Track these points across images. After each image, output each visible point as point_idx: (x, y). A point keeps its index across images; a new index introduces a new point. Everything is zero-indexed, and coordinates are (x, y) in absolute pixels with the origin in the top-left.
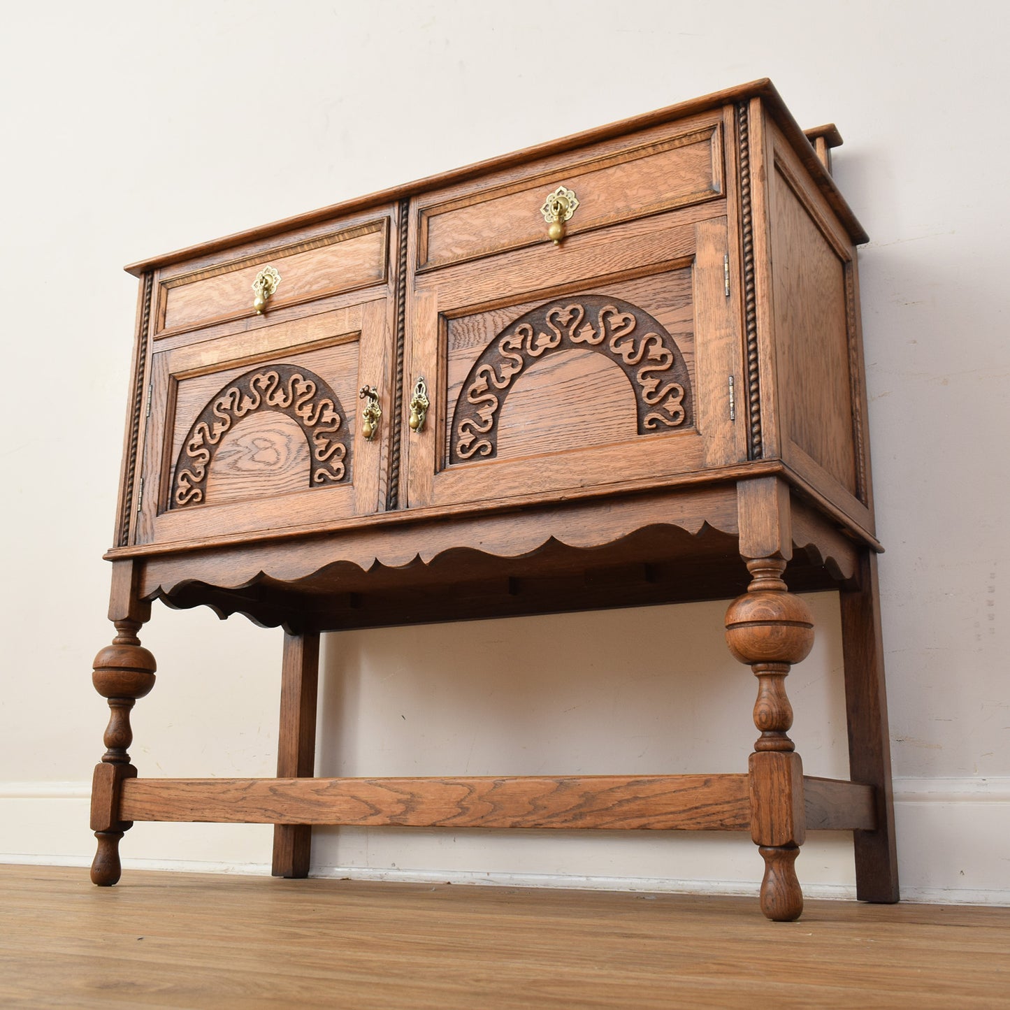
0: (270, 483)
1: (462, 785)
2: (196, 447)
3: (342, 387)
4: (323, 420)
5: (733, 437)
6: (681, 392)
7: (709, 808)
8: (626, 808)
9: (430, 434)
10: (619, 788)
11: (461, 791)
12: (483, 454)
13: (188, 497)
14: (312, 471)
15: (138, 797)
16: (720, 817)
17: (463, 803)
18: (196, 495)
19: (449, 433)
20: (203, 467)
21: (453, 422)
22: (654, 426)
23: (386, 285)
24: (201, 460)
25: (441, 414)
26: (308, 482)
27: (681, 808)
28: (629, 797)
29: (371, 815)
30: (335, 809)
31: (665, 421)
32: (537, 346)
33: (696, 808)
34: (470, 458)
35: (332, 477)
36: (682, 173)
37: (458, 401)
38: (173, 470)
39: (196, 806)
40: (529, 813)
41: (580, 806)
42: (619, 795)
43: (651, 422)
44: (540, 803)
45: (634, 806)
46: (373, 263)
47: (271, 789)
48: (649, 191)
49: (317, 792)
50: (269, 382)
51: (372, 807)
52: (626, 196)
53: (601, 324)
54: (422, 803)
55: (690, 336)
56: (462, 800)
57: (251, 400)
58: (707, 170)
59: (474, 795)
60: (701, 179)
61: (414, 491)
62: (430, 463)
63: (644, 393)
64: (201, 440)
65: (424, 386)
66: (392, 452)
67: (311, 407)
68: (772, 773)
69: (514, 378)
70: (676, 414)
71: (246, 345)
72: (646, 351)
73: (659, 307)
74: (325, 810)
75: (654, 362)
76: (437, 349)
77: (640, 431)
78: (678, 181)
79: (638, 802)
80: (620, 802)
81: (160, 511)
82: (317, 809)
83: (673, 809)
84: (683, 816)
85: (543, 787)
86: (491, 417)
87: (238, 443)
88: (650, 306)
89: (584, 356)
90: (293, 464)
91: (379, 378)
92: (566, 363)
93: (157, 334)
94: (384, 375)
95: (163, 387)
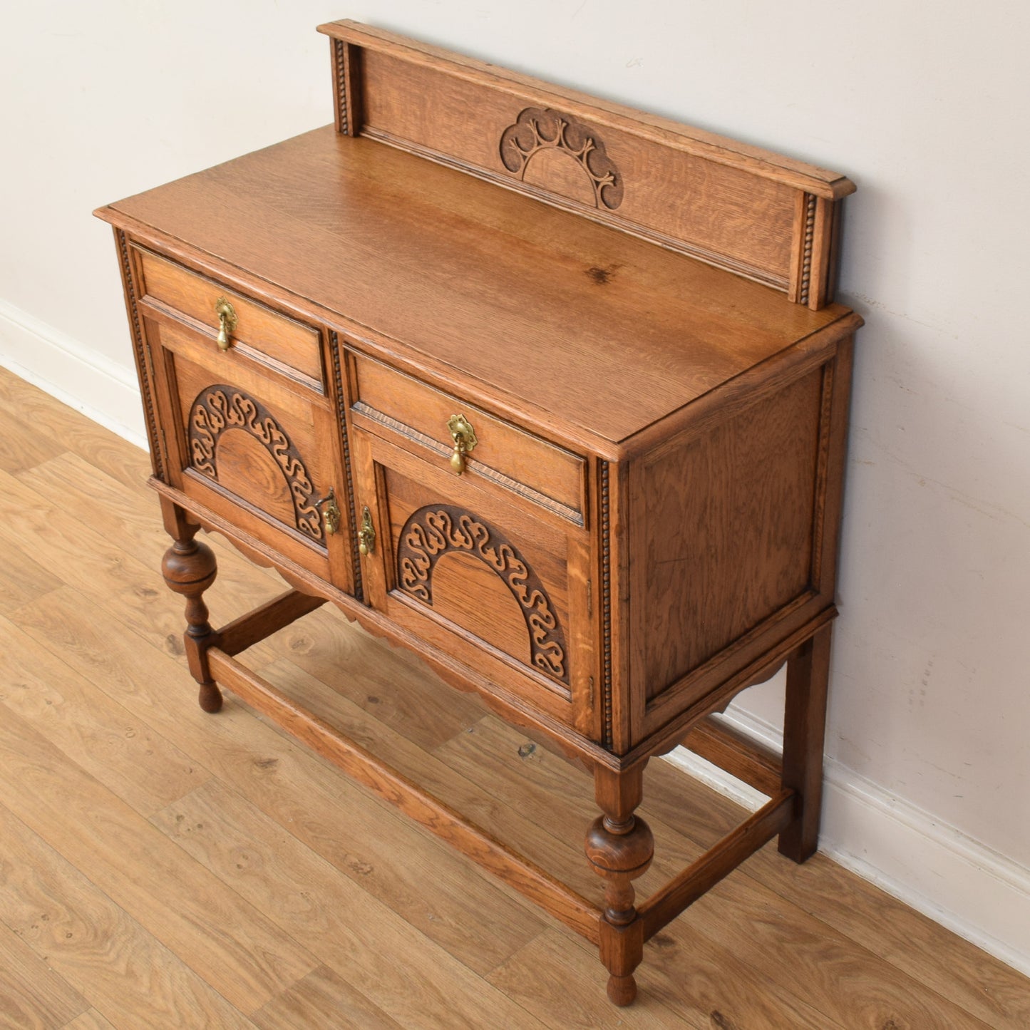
2: (200, 425)
4: (298, 478)
5: (594, 723)
6: (561, 655)
8: (531, 891)
9: (380, 558)
11: (431, 813)
12: (422, 596)
13: (204, 467)
14: (297, 516)
15: (219, 669)
16: (585, 932)
17: (433, 821)
18: (210, 469)
19: (396, 561)
20: (210, 449)
21: (398, 554)
22: (543, 666)
23: (328, 400)
24: (207, 440)
25: (387, 546)
26: (295, 523)
27: (563, 913)
30: (353, 769)
31: (550, 668)
32: (455, 538)
33: (571, 918)
34: (413, 593)
35: (313, 534)
37: (400, 539)
38: (187, 433)
39: (260, 704)
40: (473, 854)
41: (504, 871)
43: (540, 661)
44: (480, 852)
45: (536, 893)
47: (309, 727)
50: (249, 410)
51: (376, 784)
53: (502, 556)
54: (408, 803)
56: (432, 819)
57: (237, 415)
61: (374, 596)
62: (382, 582)
63: (535, 635)
64: (204, 422)
65: (370, 515)
67: (287, 459)
69: (440, 552)
70: (558, 668)
72: (536, 604)
73: (543, 575)
75: (541, 616)
76: (377, 491)
77: (534, 662)
78: (555, 484)
79: (538, 893)
80: (528, 886)
81: (184, 466)
82: (341, 761)
83: (559, 910)
84: (565, 918)
85: (481, 845)
86: (425, 571)
87: (234, 446)
88: (538, 569)
89: (490, 573)
90: (281, 500)
91: (334, 481)
92: (478, 569)
93: (140, 297)
94: (338, 482)
95: (159, 355)
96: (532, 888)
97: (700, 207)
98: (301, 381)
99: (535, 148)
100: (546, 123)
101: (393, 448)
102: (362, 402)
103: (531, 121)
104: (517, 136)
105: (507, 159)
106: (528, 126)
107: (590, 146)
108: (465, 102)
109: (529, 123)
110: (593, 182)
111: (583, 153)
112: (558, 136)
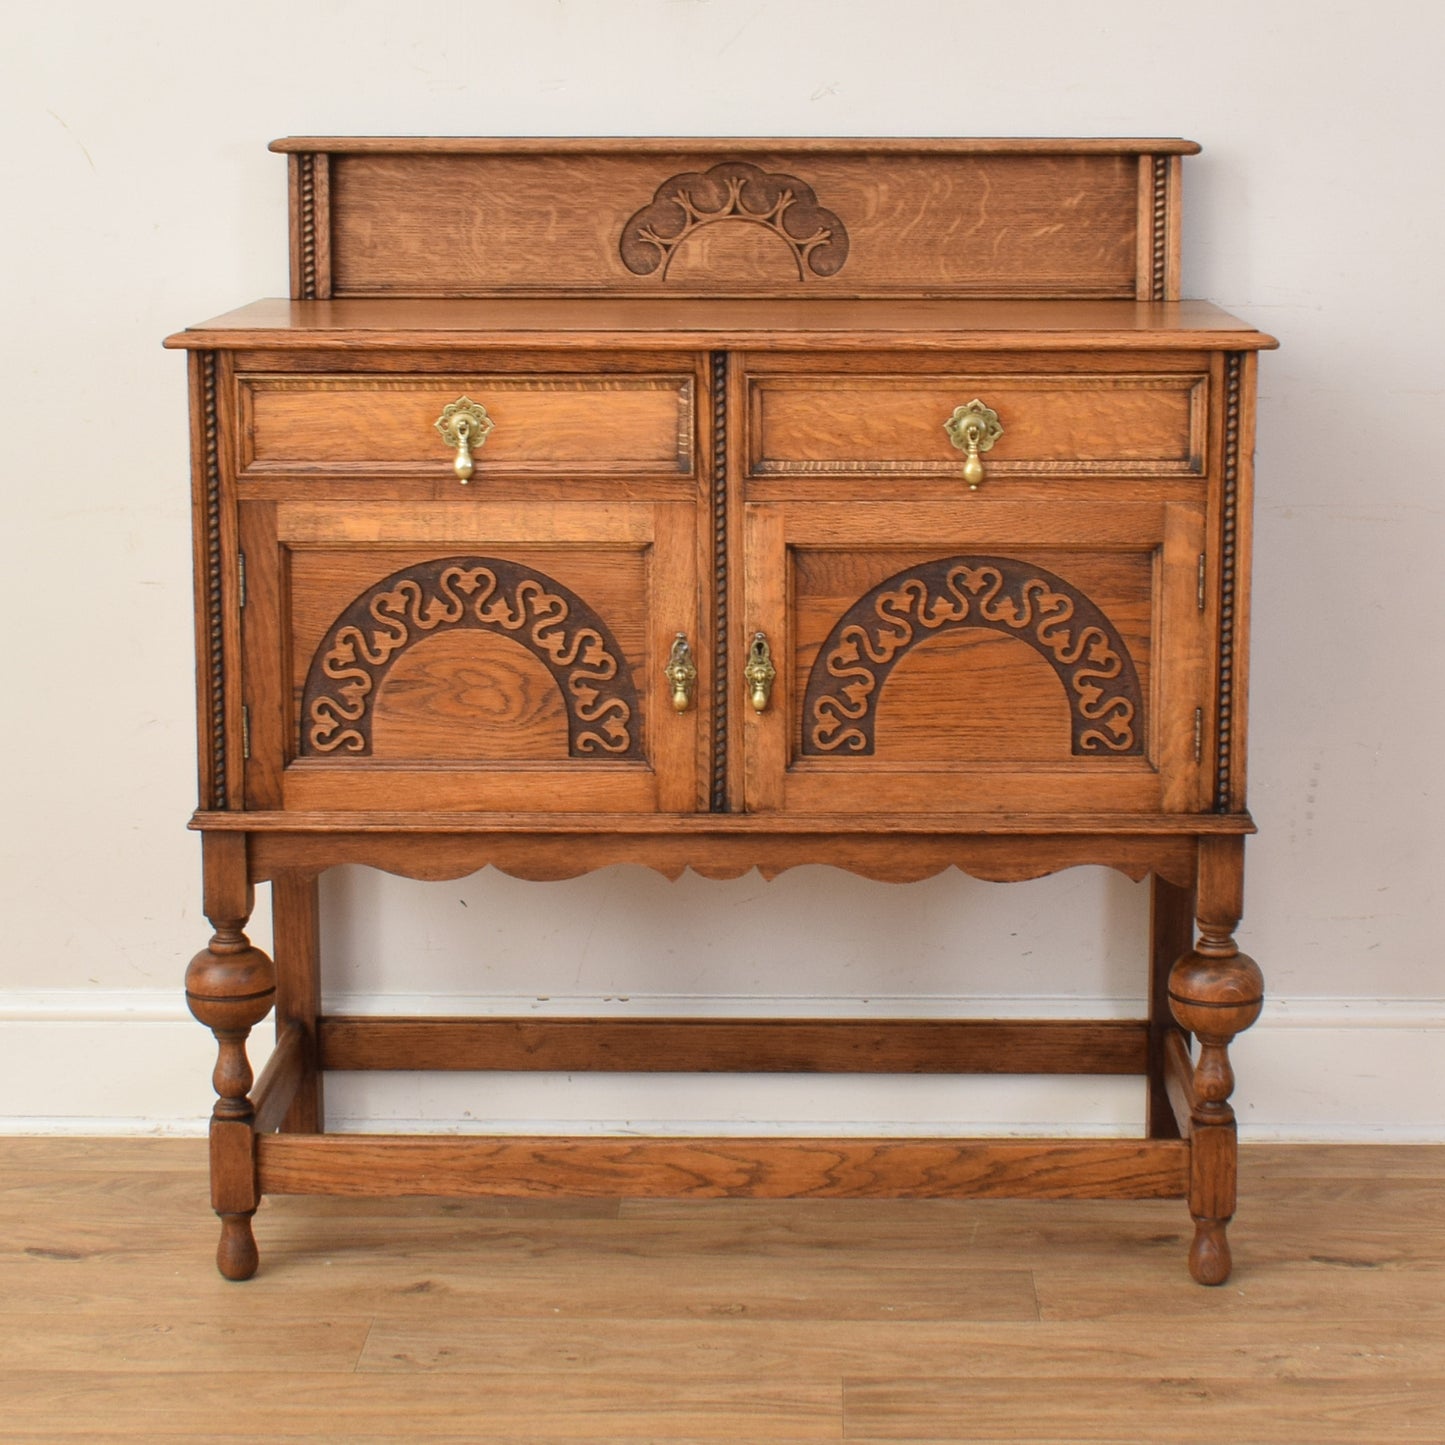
0: (495, 741)
1: (831, 1152)
2: (341, 663)
3: (616, 615)
4: (586, 660)
5: (1198, 782)
6: (1130, 710)
7: (1141, 1178)
8: (1045, 1178)
9: (777, 715)
10: (1036, 1157)
11: (829, 1160)
12: (852, 747)
13: (336, 742)
14: (572, 733)
16: (1153, 1187)
17: (832, 1173)
18: (352, 741)
19: (801, 713)
20: (360, 699)
21: (806, 696)
22: (1094, 747)
23: (694, 483)
24: (354, 686)
26: (566, 749)
27: (1110, 1178)
28: (1049, 1167)
29: (700, 1186)
30: (642, 1180)
31: (1108, 743)
32: (933, 614)
33: (1127, 1178)
34: (834, 752)
35: (608, 748)
36: (1150, 427)
37: (813, 668)
38: (299, 694)
40: (922, 1184)
41: (988, 1176)
42: (1038, 1164)
43: (1090, 741)
44: (936, 1172)
45: (1055, 1176)
46: (667, 440)
47: (535, 1155)
48: (1101, 440)
49: (612, 1159)
50: (478, 585)
51: (698, 1176)
52: (1071, 438)
53: (1026, 601)
54: (775, 1172)
55: (1146, 641)
56: (830, 1170)
57: (446, 606)
58: (1185, 432)
59: (846, 1164)
60: (1173, 442)
61: (756, 791)
62: (779, 755)
63: (1083, 703)
64: (352, 654)
65: (766, 645)
66: (715, 731)
67: (562, 638)
68: (1219, 1147)
69: (898, 652)
70: (1123, 736)
71: (434, 523)
72: (1086, 649)
73: (1105, 596)
74: (626, 1180)
75: (1096, 665)
76: (785, 595)
77: (1076, 750)
78: (1144, 437)
79: (1060, 1172)
80: (1038, 1173)
81: (285, 761)
82: (614, 1180)
83: (1101, 1179)
84: (1113, 1186)
85: (940, 1155)
86: (864, 699)
87: (427, 670)
88: (1094, 591)
89: (1001, 640)
90: (537, 719)
91: (688, 620)
92: (975, 645)
93: (244, 468)
94: (698, 618)
95: (267, 561)
96: (1047, 1171)
97: (978, 230)
98: (640, 472)
99: (688, 228)
100: (705, 189)
101: (832, 507)
102: (769, 460)
103: (680, 193)
104: (651, 222)
105: (629, 260)
106: (675, 200)
107: (789, 200)
108: (553, 197)
109: (677, 196)
110: (795, 248)
111: (777, 212)
112: (731, 201)
